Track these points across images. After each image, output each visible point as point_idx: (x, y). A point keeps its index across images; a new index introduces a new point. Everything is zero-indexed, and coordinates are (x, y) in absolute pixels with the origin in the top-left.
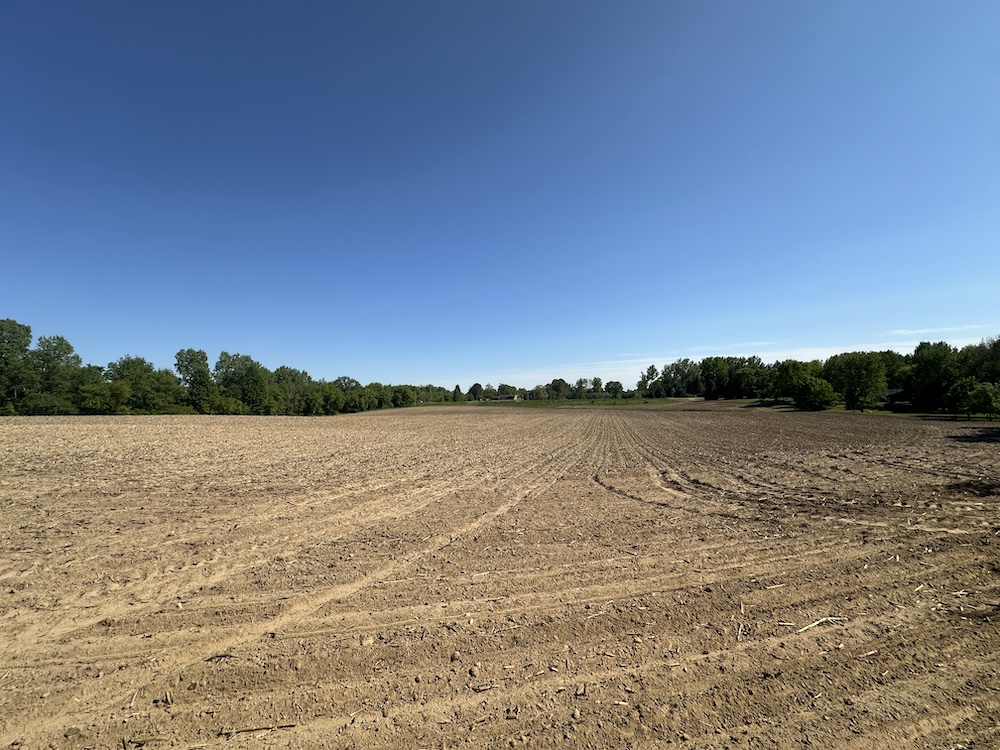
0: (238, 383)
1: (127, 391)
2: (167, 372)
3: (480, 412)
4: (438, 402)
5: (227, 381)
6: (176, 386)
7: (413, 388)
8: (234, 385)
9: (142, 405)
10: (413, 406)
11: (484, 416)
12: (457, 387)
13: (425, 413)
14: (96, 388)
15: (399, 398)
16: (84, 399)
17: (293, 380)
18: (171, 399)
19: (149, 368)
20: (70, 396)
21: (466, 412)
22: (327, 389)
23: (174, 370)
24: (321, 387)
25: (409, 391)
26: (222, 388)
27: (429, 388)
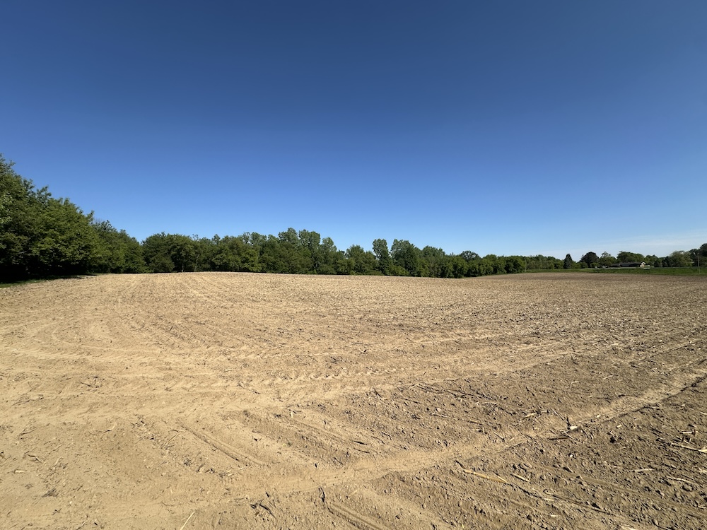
0: (403, 257)
1: (354, 263)
2: (370, 253)
3: (596, 279)
4: (548, 269)
5: (397, 256)
6: (373, 260)
7: (523, 258)
8: (401, 259)
9: (360, 271)
10: (524, 272)
11: (601, 282)
12: (568, 256)
13: (535, 278)
14: (342, 262)
15: (512, 266)
16: (338, 267)
17: (434, 255)
18: (371, 267)
19: (362, 251)
20: (333, 266)
21: (578, 279)
22: (455, 260)
23: (373, 251)
24: (451, 258)
25: (520, 260)
26: (395, 261)
27: (538, 258)
